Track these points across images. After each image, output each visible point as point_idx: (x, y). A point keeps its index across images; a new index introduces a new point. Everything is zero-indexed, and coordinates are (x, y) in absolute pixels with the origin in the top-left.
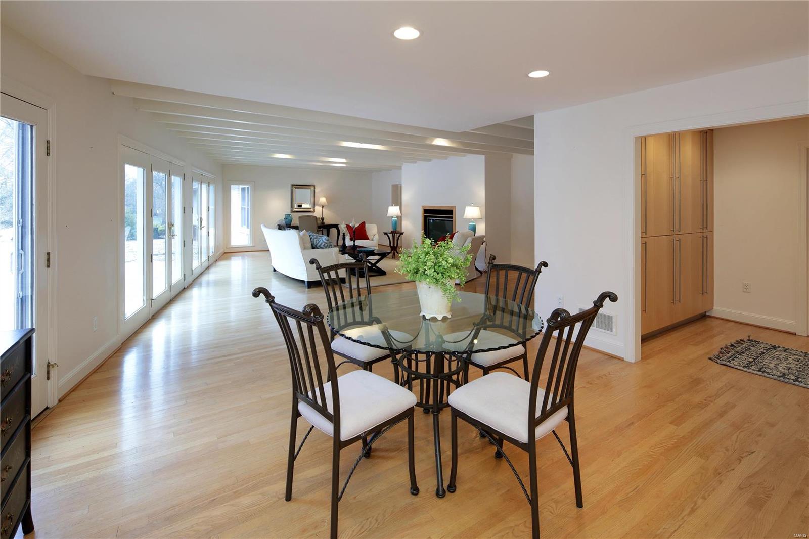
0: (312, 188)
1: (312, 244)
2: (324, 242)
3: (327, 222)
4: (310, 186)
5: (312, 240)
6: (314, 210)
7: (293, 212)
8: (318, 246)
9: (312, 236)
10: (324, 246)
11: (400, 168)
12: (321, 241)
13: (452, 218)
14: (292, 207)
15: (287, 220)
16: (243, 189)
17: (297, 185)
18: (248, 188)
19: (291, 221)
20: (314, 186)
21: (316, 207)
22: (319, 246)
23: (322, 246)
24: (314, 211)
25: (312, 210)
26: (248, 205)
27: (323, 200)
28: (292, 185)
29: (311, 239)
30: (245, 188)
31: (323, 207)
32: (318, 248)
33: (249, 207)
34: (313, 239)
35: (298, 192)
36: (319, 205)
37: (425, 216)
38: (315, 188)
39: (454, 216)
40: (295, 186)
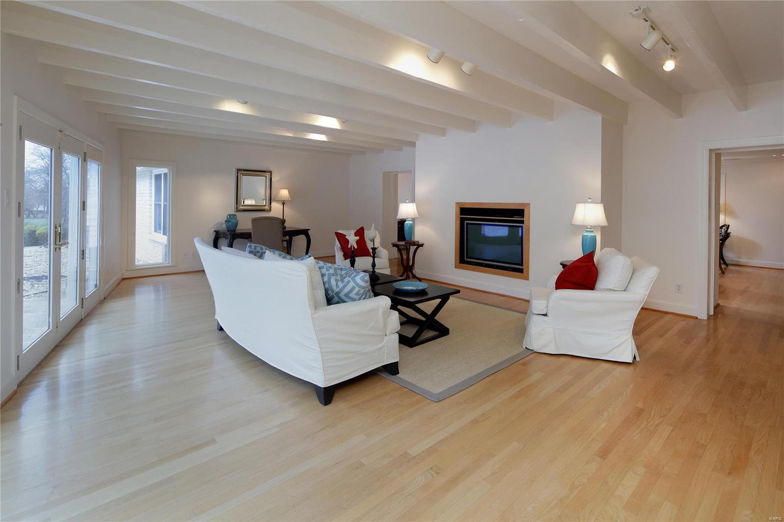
0: (268, 175)
1: (326, 291)
2: (358, 285)
3: (290, 225)
4: (265, 172)
5: (326, 278)
6: (270, 207)
7: (238, 210)
8: (342, 295)
9: (324, 271)
10: (357, 294)
11: (413, 145)
12: (352, 284)
13: (522, 222)
14: (237, 204)
15: (230, 223)
16: (158, 177)
17: (244, 170)
18: (165, 175)
19: (237, 224)
20: (271, 172)
21: (273, 204)
22: (347, 295)
23: (352, 295)
24: (270, 210)
25: (267, 208)
26: (165, 200)
27: (284, 193)
28: (238, 170)
29: (323, 275)
30: (160, 175)
31: (283, 204)
32: (344, 302)
33: (167, 203)
34: (329, 279)
35: (245, 180)
36: (278, 201)
37: (461, 218)
38: (271, 175)
39: (525, 219)
40: (242, 172)
